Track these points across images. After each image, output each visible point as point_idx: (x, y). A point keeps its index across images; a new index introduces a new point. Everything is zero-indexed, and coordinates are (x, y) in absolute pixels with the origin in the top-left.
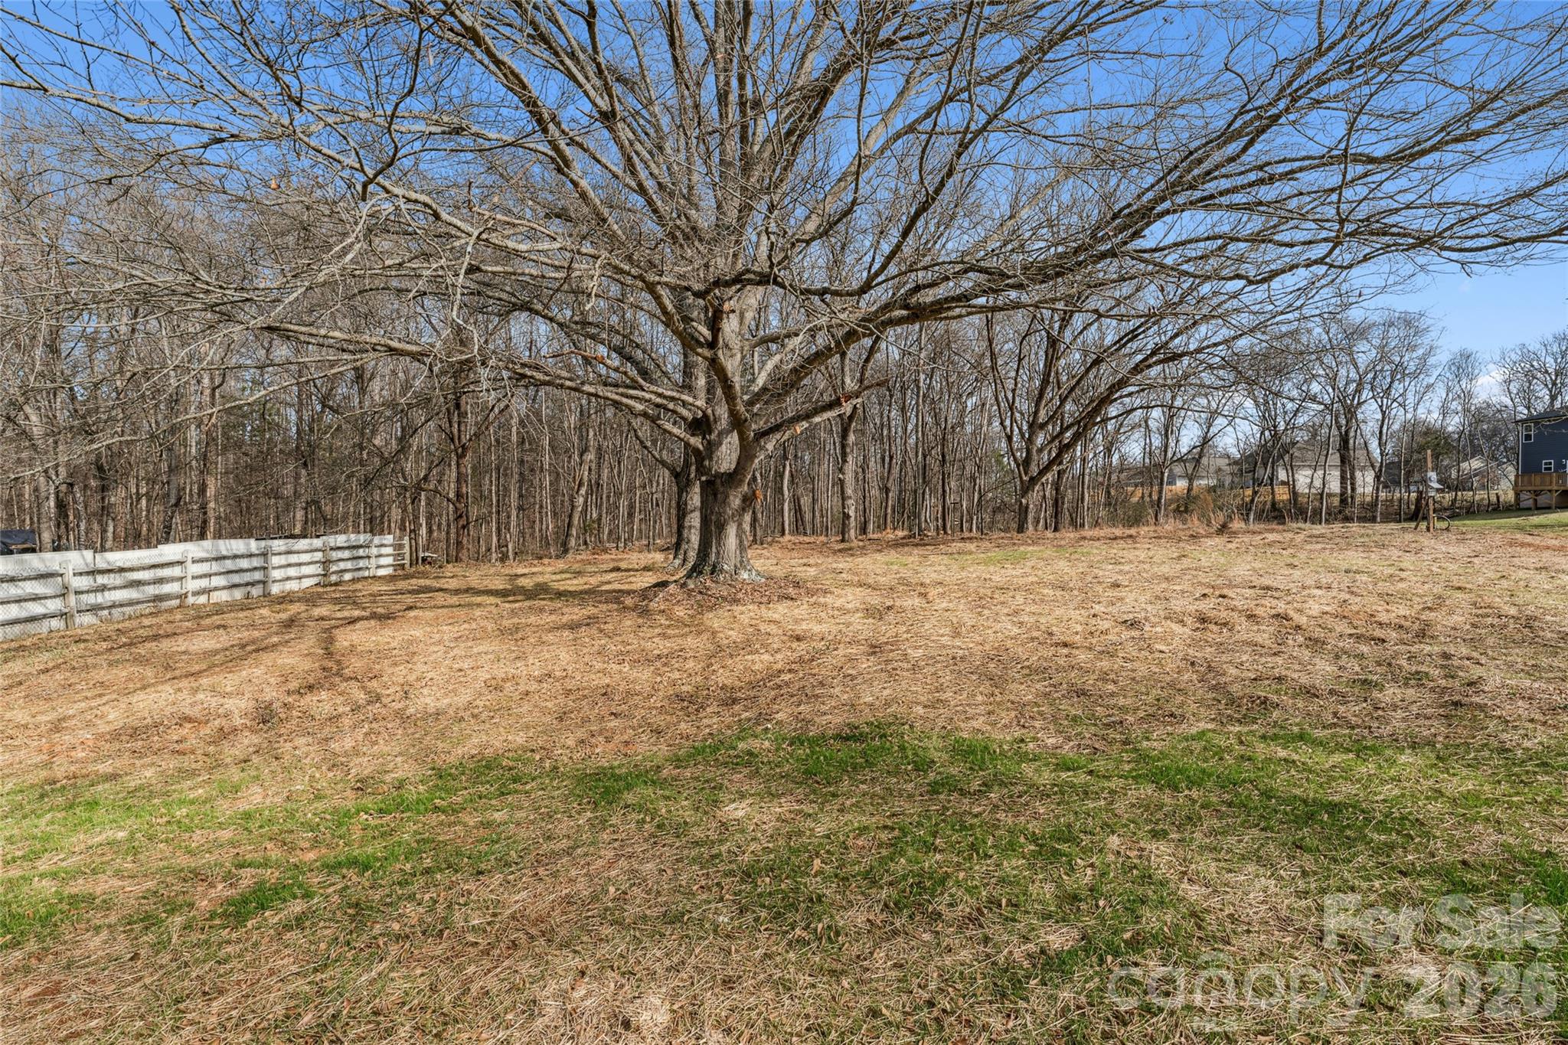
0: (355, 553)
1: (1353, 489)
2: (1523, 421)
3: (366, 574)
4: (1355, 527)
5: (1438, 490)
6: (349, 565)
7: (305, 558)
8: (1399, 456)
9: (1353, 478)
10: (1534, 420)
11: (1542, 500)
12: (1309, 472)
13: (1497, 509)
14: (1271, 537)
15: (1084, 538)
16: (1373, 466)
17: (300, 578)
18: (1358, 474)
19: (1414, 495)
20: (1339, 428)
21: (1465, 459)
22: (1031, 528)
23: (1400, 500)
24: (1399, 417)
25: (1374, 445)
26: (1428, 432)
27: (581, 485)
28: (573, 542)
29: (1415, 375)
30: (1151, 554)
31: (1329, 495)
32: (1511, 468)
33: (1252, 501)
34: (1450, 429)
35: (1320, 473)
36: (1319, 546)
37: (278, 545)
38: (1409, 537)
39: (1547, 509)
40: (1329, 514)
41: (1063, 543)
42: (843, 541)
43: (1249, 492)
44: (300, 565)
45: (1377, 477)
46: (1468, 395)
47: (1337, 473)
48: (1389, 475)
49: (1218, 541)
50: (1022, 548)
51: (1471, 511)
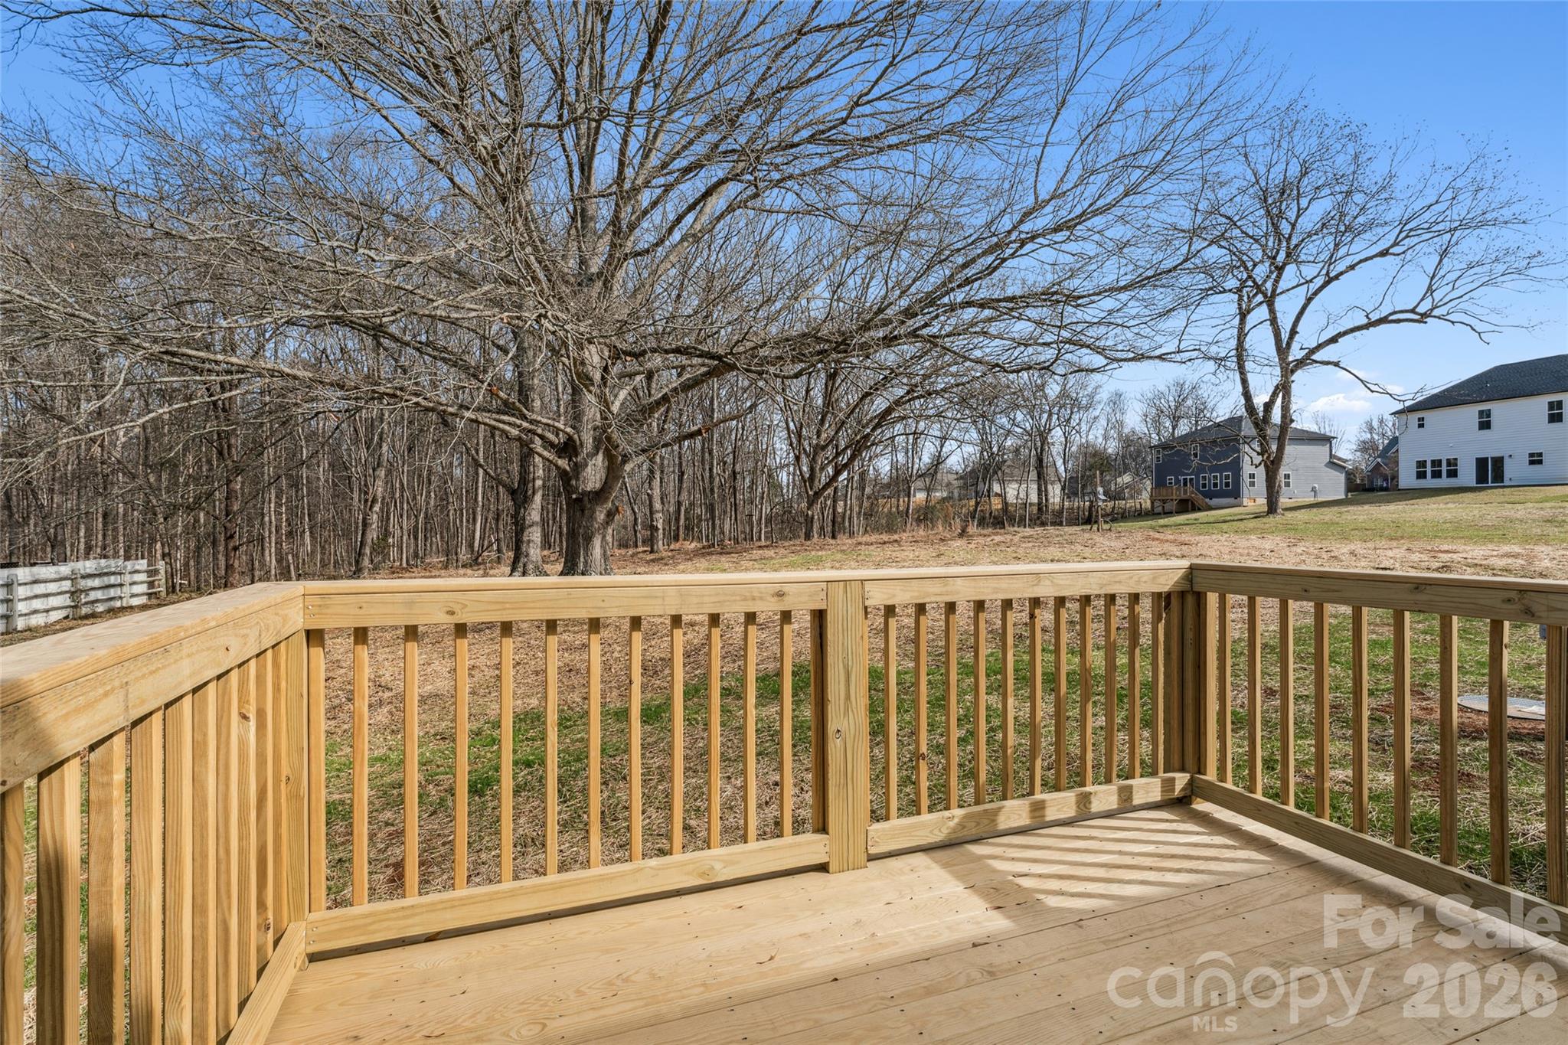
0: (106, 580)
1: (1047, 500)
2: (1155, 447)
3: (118, 604)
4: (1051, 529)
5: (1104, 501)
6: (99, 595)
7: (52, 587)
8: (1077, 472)
9: (1046, 490)
10: (1164, 446)
11: (1168, 507)
12: (1016, 486)
13: (1140, 514)
14: (998, 538)
15: (860, 543)
16: (1060, 481)
17: (47, 611)
18: (1050, 487)
19: (1087, 504)
20: (1036, 449)
21: (1120, 476)
22: (816, 536)
23: (1079, 508)
24: (1077, 440)
25: (1059, 463)
26: (1095, 454)
27: (374, 501)
28: (366, 562)
29: (1087, 408)
30: (917, 554)
31: (1031, 504)
32: (1148, 482)
33: (975, 510)
34: (1110, 451)
35: (1024, 486)
36: (1030, 544)
37: (22, 573)
38: (1087, 535)
39: (1168, 514)
40: (1030, 520)
41: (844, 548)
42: (652, 552)
43: (972, 503)
44: (47, 595)
45: (1063, 489)
46: (1120, 424)
47: (1035, 486)
48: (1073, 487)
49: (959, 543)
50: (813, 553)
51: (1123, 516)
